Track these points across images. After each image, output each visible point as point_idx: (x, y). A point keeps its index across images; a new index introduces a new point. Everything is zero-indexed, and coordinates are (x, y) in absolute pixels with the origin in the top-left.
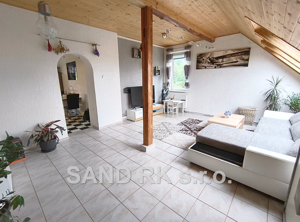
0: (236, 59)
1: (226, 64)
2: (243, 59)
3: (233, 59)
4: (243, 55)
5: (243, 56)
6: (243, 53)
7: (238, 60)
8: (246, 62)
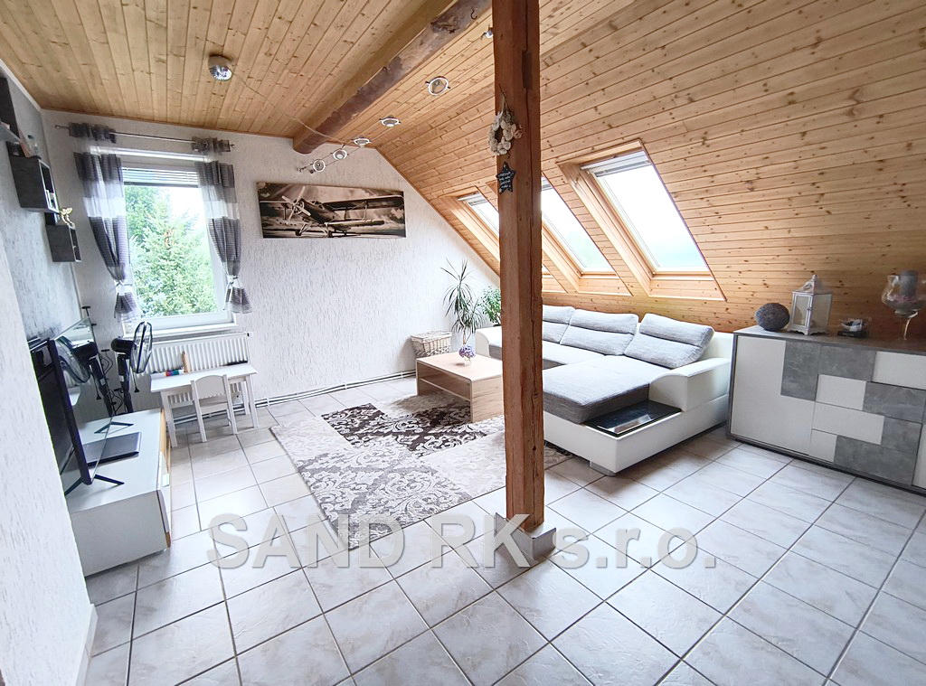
0: (380, 217)
1: (358, 225)
2: (393, 218)
3: (373, 214)
4: (392, 206)
5: (393, 211)
6: (391, 203)
7: (384, 218)
8: (401, 226)
